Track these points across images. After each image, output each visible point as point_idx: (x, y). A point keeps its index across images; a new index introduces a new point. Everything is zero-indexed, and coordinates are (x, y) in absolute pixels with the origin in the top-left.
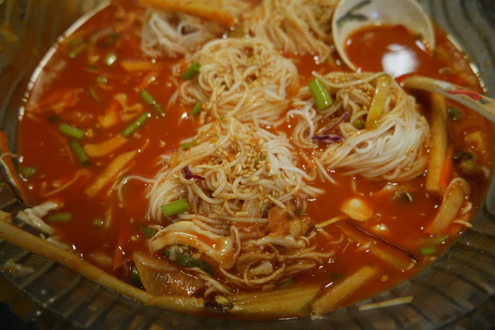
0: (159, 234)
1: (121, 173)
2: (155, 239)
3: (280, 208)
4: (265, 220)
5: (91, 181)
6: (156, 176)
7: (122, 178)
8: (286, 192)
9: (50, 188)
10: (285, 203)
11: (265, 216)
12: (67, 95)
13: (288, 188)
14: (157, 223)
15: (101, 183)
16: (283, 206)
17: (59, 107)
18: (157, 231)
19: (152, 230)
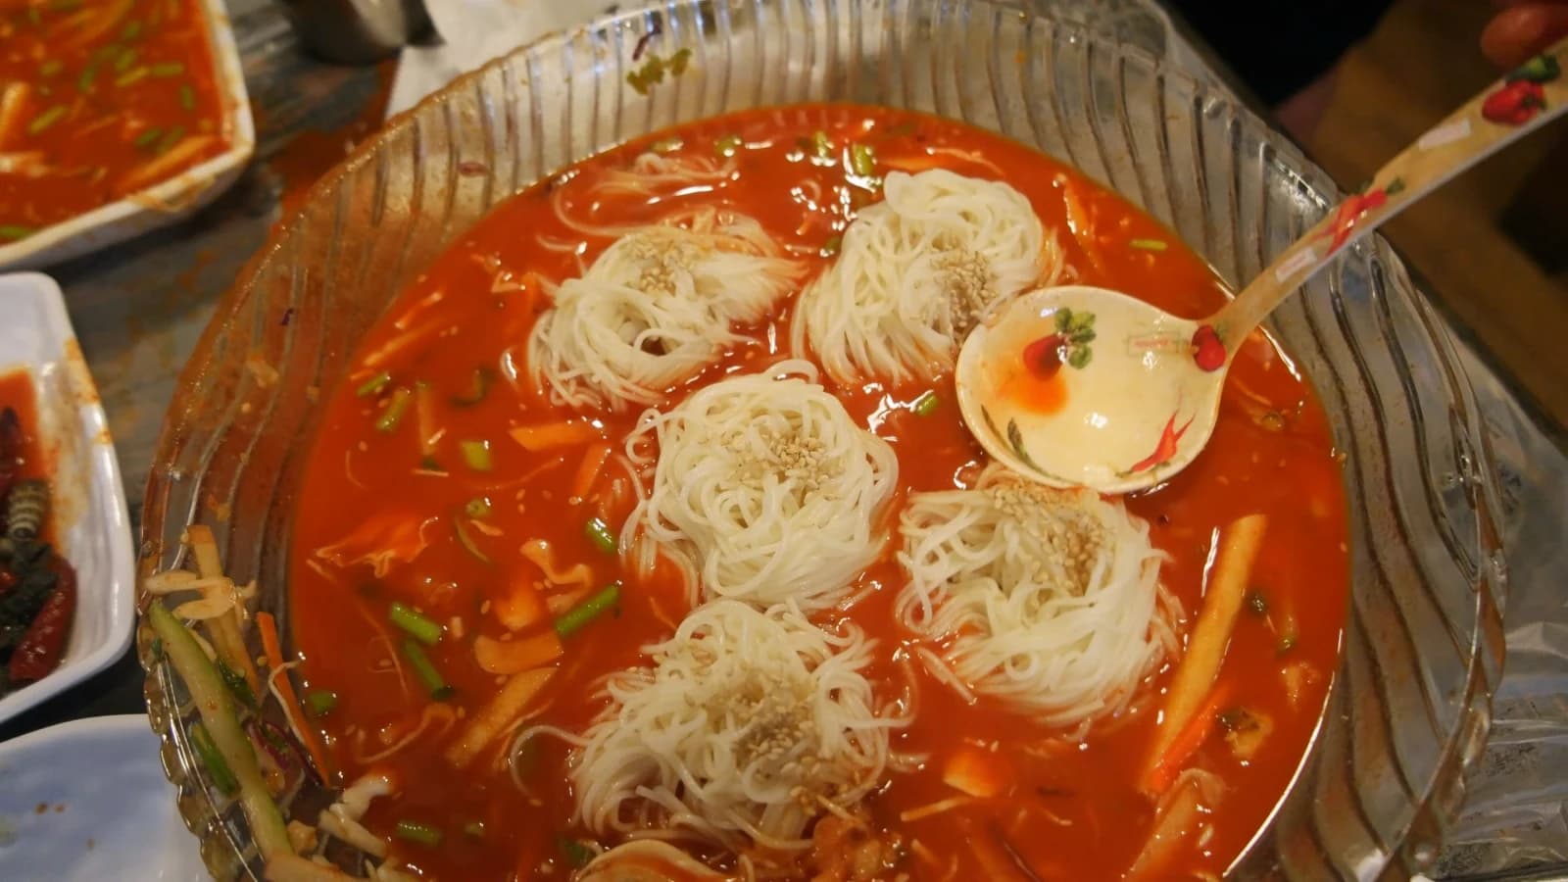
0: (596, 864)
1: (519, 722)
2: (589, 873)
3: (839, 819)
4: (805, 844)
5: (460, 730)
6: (591, 731)
7: (519, 731)
8: (851, 781)
9: (374, 745)
10: (850, 809)
11: (808, 833)
12: (403, 530)
13: (857, 776)
14: (594, 836)
15: (479, 737)
16: (845, 815)
17: (382, 560)
18: (593, 855)
19: (584, 849)
